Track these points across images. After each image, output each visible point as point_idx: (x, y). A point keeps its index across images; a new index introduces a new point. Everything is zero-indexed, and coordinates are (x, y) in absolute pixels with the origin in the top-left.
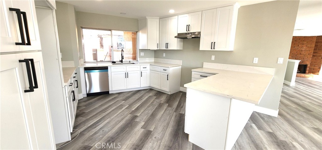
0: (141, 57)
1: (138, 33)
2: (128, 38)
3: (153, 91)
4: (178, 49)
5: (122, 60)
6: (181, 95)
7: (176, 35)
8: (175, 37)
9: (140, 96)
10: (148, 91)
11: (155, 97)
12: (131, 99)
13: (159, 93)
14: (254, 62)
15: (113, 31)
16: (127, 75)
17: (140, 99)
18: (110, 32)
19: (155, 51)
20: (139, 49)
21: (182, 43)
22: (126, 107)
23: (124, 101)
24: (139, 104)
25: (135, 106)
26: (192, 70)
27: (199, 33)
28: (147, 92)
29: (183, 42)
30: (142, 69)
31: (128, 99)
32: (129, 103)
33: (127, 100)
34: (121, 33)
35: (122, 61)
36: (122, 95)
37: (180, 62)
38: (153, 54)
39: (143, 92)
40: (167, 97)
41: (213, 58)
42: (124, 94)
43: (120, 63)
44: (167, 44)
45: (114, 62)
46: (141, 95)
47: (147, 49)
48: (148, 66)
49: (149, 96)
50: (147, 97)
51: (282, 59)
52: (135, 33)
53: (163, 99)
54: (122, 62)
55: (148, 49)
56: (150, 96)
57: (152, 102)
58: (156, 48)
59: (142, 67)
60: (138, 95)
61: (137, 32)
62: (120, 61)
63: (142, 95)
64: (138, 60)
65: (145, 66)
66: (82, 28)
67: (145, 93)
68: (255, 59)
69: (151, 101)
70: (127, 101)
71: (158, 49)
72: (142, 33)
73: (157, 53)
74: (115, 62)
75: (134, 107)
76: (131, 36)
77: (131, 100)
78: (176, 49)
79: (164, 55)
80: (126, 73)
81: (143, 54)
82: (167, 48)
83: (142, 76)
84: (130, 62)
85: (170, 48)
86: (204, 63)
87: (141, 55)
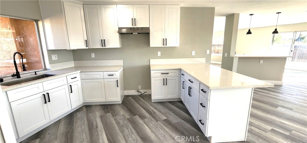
1: (40, 23)
3: (93, 107)
5: (18, 73)
10: (85, 110)
11: (110, 115)
14: (193, 55)
27: (148, 29)
28: (88, 112)
29: (121, 38)
30: (70, 81)
35: (18, 75)
37: (120, 62)
38: (71, 55)
41: (159, 54)
43: (14, 79)
44: (103, 41)
51: (209, 50)
54: (19, 77)
56: (101, 116)
57: (118, 123)
59: (69, 78)
61: (38, 21)
62: (13, 76)
67: (87, 115)
68: (193, 52)
69: (114, 122)
71: (87, 48)
74: (2, 80)
79: (93, 56)
80: (45, 93)
81: (56, 56)
82: (105, 46)
83: (72, 92)
84: (37, 73)
85: (107, 46)
86: (150, 60)
87: (53, 59)
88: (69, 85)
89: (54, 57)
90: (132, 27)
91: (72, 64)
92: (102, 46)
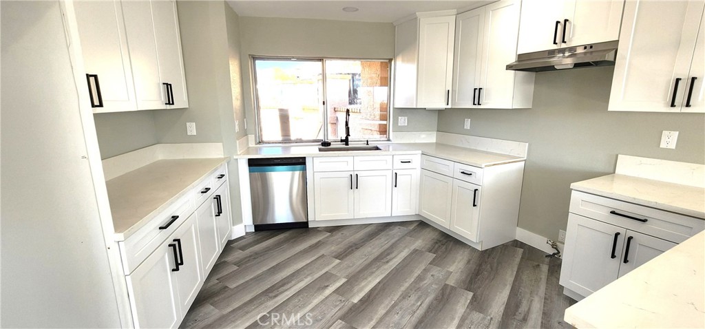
0: (399, 129)
1: (393, 62)
2: (371, 78)
3: (428, 230)
4: (517, 105)
5: (347, 138)
6: (518, 260)
7: (512, 60)
8: (509, 67)
9: (386, 247)
10: (411, 227)
11: (431, 256)
12: (358, 254)
13: (447, 242)
15: (328, 63)
16: (354, 182)
17: (385, 260)
18: (320, 63)
19: (440, 112)
20: (394, 109)
21: (532, 87)
22: (338, 284)
23: (338, 261)
24: (378, 281)
25: (364, 287)
26: (574, 185)
27: (613, 46)
28: (410, 234)
29: (535, 83)
30: (398, 165)
31: (352, 252)
32: (350, 270)
33: (346, 256)
34: (355, 66)
35: (346, 141)
36: (338, 236)
37: (520, 150)
38: (434, 119)
39: (397, 232)
40: (469, 262)
41: (670, 139)
42: (345, 232)
43: (342, 145)
44: (477, 92)
45: (326, 145)
46: (390, 244)
47: (415, 107)
48: (416, 158)
49: (413, 248)
50: (405, 253)
52: (387, 64)
53: (457, 267)
54: (347, 144)
55: (418, 107)
56: (415, 251)
57: (420, 278)
58: (442, 105)
59: (398, 159)
60: (383, 240)
61: (390, 60)
62: (342, 141)
63: (393, 241)
64: (391, 138)
65: (406, 158)
66: (254, 58)
67: (403, 237)
69: (417, 272)
70: (347, 262)
71: (449, 106)
72: (403, 61)
73: (445, 119)
74: (329, 144)
75: (362, 289)
76: (379, 72)
77: (359, 259)
78: (508, 104)
79: (468, 124)
80: (354, 175)
81: (405, 120)
82: (479, 104)
83: (396, 186)
84: (369, 143)
85: (486, 103)
86: (620, 156)
87: (399, 125)
88: (394, 172)
89: (403, 121)
90: (555, 47)
91: (430, 137)
92: (474, 104)
